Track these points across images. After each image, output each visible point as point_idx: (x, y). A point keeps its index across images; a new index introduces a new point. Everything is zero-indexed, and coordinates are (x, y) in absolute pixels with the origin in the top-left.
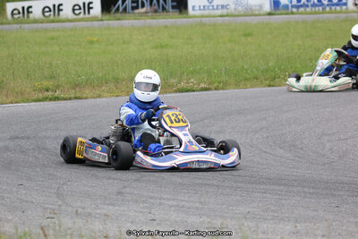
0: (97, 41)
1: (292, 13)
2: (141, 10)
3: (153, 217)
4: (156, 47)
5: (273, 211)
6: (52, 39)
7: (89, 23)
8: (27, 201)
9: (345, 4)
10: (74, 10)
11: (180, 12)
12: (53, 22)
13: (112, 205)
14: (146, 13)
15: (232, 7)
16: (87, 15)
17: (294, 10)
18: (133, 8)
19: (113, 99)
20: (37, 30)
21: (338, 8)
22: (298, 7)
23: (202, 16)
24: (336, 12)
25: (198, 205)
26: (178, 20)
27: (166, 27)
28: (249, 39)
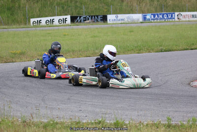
0: (68, 35)
1: (151, 22)
2: (87, 21)
3: (81, 109)
4: (92, 37)
5: (132, 106)
6: (49, 34)
7: (65, 27)
8: (29, 103)
9: (174, 18)
10: (59, 21)
11: (104, 22)
12: (50, 26)
13: (65, 104)
14: (90, 22)
15: (126, 20)
16: (64, 24)
17: (152, 21)
18: (84, 20)
19: (72, 59)
20: (43, 30)
21: (171, 20)
22: (154, 20)
23: (113, 24)
24: (170, 22)
25: (101, 104)
26: (102, 26)
27: (97, 28)
28: (132, 33)
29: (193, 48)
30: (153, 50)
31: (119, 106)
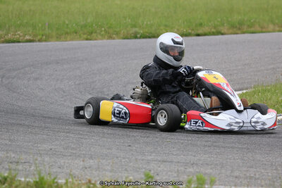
29: (200, 32)
30: (117, 33)
31: (46, 146)
